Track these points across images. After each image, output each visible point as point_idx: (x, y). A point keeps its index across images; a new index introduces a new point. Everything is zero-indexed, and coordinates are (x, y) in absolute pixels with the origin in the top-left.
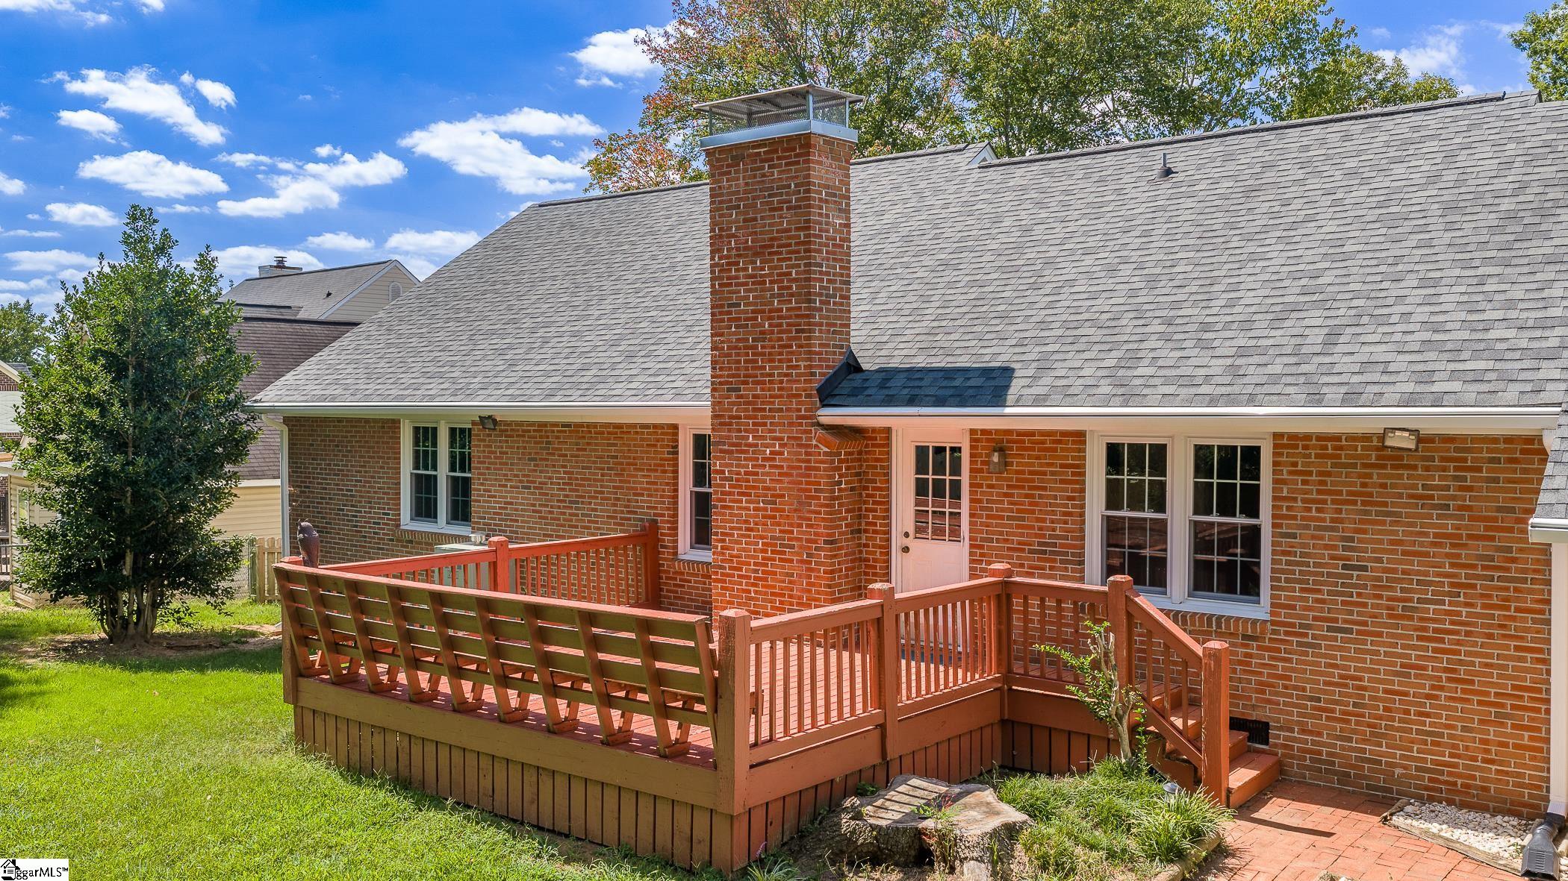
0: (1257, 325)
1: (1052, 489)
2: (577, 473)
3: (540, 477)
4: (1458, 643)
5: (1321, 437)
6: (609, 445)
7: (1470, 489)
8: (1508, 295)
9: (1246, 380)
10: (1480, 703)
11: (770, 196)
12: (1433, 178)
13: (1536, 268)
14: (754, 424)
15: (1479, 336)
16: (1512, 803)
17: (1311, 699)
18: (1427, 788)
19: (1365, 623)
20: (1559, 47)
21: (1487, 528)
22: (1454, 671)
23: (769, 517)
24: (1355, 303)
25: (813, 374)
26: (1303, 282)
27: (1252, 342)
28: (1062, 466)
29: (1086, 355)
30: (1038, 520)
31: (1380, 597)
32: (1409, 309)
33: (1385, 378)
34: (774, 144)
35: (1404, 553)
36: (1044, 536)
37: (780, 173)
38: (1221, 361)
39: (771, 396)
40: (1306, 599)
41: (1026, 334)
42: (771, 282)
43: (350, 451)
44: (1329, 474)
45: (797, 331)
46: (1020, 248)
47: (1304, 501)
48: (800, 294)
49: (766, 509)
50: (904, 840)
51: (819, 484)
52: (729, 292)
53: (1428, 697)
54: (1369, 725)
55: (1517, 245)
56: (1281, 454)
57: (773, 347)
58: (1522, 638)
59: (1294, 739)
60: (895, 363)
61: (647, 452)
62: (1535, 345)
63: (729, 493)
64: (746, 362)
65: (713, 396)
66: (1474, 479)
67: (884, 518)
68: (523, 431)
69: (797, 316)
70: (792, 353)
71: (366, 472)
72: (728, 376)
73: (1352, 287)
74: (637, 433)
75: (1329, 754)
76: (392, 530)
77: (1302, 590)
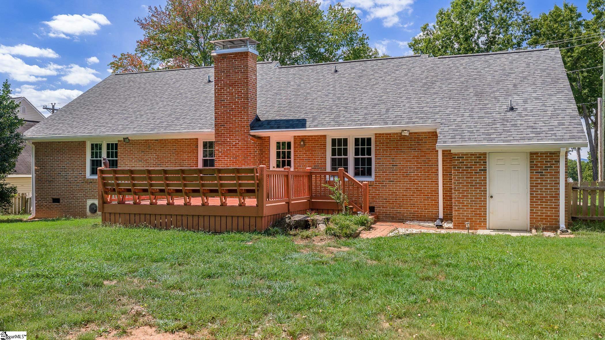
0: (368, 108)
1: (317, 151)
2: (161, 155)
3: (146, 157)
4: (418, 182)
5: (386, 134)
6: (173, 146)
7: (420, 145)
8: (427, 101)
9: (369, 120)
10: (423, 195)
11: (235, 69)
12: (406, 75)
13: (432, 95)
14: (229, 135)
15: (421, 109)
16: (431, 218)
17: (385, 199)
18: (412, 218)
19: (397, 179)
20: (422, 48)
21: (424, 154)
22: (417, 188)
23: (234, 162)
24: (392, 103)
25: (249, 120)
26: (378, 98)
27: (368, 112)
28: (320, 145)
29: (325, 116)
30: (314, 160)
31: (401, 172)
32: (405, 104)
33: (401, 119)
34: (236, 54)
35: (406, 161)
36: (315, 164)
37: (238, 62)
38: (361, 116)
39: (235, 127)
40: (383, 174)
41: (307, 111)
42: (235, 94)
43: (64, 153)
44: (388, 143)
45: (244, 108)
46: (298, 90)
47: (383, 150)
48: (245, 97)
49: (233, 160)
50: (302, 223)
51: (251, 152)
52: (221, 97)
53: (412, 195)
54: (399, 204)
55: (427, 90)
56: (377, 139)
57: (236, 113)
58: (432, 179)
59: (381, 210)
60: (270, 119)
61: (187, 147)
62: (434, 111)
63: (221, 156)
64: (226, 117)
65: (215, 128)
66: (421, 142)
67: (268, 162)
68: (139, 143)
69: (244, 104)
70: (242, 114)
71: (71, 160)
72: (221, 122)
73: (390, 99)
74: (184, 141)
75: (389, 212)
76: (83, 179)
77: (382, 172)
